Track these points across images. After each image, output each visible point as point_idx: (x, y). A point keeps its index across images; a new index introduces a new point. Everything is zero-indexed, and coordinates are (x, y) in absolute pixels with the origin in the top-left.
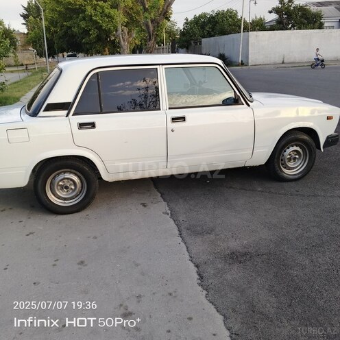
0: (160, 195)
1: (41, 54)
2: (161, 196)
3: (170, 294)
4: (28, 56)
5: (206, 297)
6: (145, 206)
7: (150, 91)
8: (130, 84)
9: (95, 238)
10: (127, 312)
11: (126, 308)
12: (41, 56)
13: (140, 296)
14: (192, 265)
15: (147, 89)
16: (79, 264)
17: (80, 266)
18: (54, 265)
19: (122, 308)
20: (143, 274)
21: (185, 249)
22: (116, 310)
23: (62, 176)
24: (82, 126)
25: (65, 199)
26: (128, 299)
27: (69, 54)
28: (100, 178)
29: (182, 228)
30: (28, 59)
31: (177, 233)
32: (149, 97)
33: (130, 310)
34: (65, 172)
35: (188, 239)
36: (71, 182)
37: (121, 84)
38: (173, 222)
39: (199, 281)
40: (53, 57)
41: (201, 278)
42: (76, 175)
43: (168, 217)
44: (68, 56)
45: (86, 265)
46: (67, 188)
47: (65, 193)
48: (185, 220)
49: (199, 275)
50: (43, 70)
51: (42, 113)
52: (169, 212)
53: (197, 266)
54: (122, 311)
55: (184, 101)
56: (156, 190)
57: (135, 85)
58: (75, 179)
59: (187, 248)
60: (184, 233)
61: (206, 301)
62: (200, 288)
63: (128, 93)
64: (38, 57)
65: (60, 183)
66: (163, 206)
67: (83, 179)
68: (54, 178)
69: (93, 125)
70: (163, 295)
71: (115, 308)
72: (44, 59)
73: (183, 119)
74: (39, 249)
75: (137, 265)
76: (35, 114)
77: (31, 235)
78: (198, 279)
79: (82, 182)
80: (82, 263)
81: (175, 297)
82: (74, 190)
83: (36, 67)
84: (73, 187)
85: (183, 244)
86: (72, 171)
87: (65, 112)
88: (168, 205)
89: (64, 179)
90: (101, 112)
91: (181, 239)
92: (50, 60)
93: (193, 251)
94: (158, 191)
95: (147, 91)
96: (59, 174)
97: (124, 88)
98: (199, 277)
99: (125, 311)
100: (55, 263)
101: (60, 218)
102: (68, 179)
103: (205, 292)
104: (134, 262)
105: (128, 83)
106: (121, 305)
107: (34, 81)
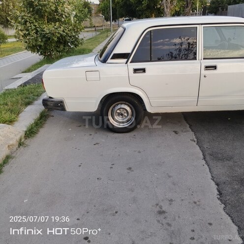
0: (188, 126)
1: (107, 19)
2: (190, 127)
3: (195, 203)
4: (98, 20)
5: (224, 210)
6: (177, 133)
7: (184, 46)
8: (168, 41)
9: (139, 152)
10: (162, 210)
11: (161, 207)
12: (107, 21)
13: (171, 200)
14: (213, 183)
15: (181, 44)
16: (128, 169)
17: (129, 171)
18: (111, 168)
19: (158, 207)
20: (174, 184)
21: (208, 170)
22: (153, 208)
23: (119, 106)
24: (136, 71)
25: (120, 122)
26: (163, 200)
27: (126, 18)
28: (145, 110)
29: (206, 153)
30: (99, 22)
31: (202, 157)
32: (182, 51)
33: (164, 209)
34: (121, 104)
35: (211, 163)
36: (125, 111)
37: (162, 40)
38: (198, 148)
39: (219, 197)
40: (115, 21)
41: (220, 194)
42: (129, 106)
43: (195, 144)
44: (126, 20)
45: (133, 171)
46: (122, 115)
47: (121, 118)
48: (209, 147)
49: (219, 191)
50: (108, 30)
51: (109, 61)
52: (196, 140)
53: (217, 184)
54: (158, 209)
55: (208, 54)
56: (185, 122)
57: (172, 41)
58: (128, 109)
59: (210, 169)
60: (208, 158)
61: (223, 213)
62: (219, 202)
63: (166, 47)
64: (105, 21)
65: (118, 111)
66: (191, 135)
67: (133, 109)
68: (114, 107)
69: (144, 70)
70: (189, 203)
71: (153, 206)
72: (109, 23)
73: (215, 67)
74: (102, 155)
75: (170, 177)
76: (104, 61)
77: (97, 145)
78: (218, 195)
79: (132, 111)
80: (130, 168)
81: (199, 205)
82: (126, 117)
83: (104, 28)
84: (126, 115)
85: (206, 166)
86: (127, 103)
87: (125, 60)
88: (195, 135)
89: (121, 108)
90: (151, 61)
91: (205, 162)
92: (113, 23)
93: (215, 173)
94: (187, 123)
95: (181, 46)
96: (117, 105)
97: (163, 44)
98: (218, 193)
99: (160, 209)
100: (112, 166)
101: (116, 135)
102: (123, 108)
103: (223, 206)
104: (167, 174)
105: (167, 40)
106: (157, 205)
107: (102, 38)
